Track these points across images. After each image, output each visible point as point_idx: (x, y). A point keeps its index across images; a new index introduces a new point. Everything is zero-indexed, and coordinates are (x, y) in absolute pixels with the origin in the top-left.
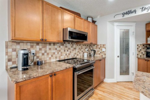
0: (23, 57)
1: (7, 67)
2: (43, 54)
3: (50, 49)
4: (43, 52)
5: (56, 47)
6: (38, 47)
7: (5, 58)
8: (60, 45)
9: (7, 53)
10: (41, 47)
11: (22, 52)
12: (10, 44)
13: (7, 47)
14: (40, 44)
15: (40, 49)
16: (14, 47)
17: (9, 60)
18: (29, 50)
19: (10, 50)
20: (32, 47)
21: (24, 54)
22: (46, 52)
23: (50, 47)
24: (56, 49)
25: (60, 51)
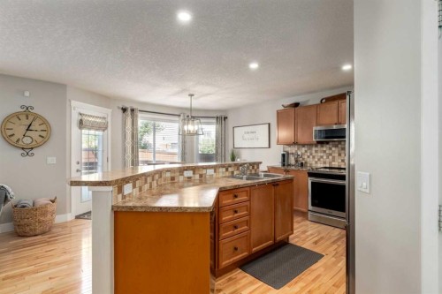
2: (309, 157)
3: (316, 152)
4: (309, 154)
5: (324, 149)
6: (304, 149)
11: (282, 152)
15: (306, 151)
21: (283, 154)
22: (311, 154)
23: (316, 149)
24: (325, 152)
25: (331, 154)
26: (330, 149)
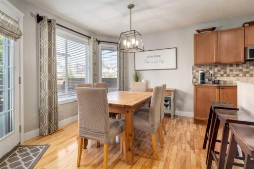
0: (201, 75)
1: (193, 82)
2: (222, 75)
3: (231, 70)
4: (222, 73)
5: (241, 68)
6: (216, 70)
7: (192, 76)
8: (248, 65)
9: (193, 73)
10: (219, 69)
11: (201, 72)
12: (195, 67)
13: (193, 70)
14: (219, 66)
15: (219, 71)
16: (197, 69)
17: (194, 78)
18: (208, 71)
19: (195, 71)
20: (210, 69)
21: (202, 73)
22: (225, 73)
23: (231, 68)
24: (241, 70)
25: (248, 72)
26: (247, 68)
